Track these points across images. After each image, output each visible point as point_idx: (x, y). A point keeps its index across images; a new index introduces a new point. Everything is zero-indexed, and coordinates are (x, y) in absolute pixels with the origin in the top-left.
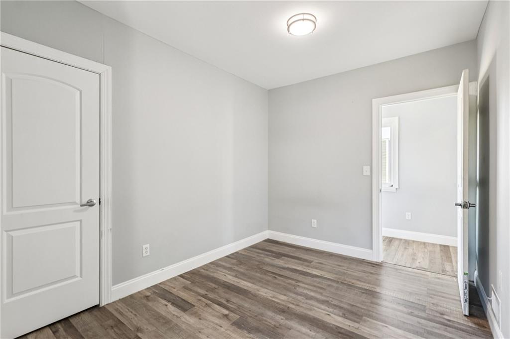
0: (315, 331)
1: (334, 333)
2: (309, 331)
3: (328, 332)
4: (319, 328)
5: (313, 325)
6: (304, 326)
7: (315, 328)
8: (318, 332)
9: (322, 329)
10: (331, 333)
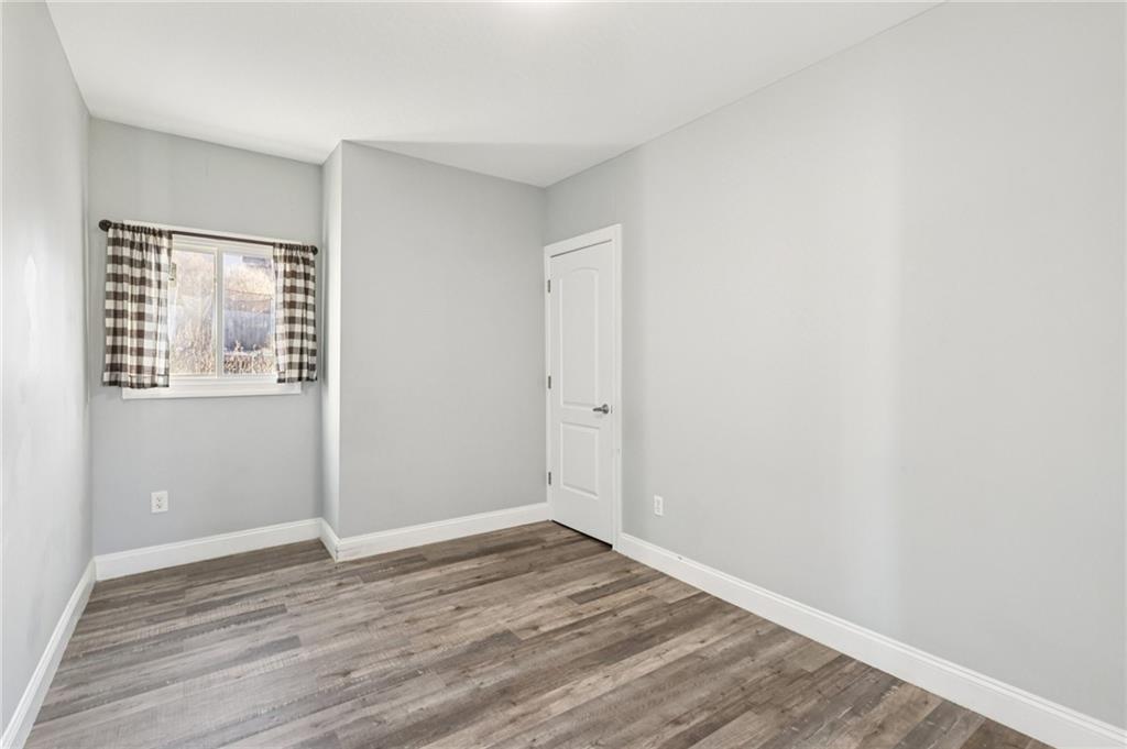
0: (414, 714)
1: (385, 741)
2: (424, 707)
3: (396, 733)
4: (417, 725)
5: (431, 718)
6: (443, 705)
7: (421, 718)
8: (408, 717)
9: (409, 727)
10: (390, 735)
